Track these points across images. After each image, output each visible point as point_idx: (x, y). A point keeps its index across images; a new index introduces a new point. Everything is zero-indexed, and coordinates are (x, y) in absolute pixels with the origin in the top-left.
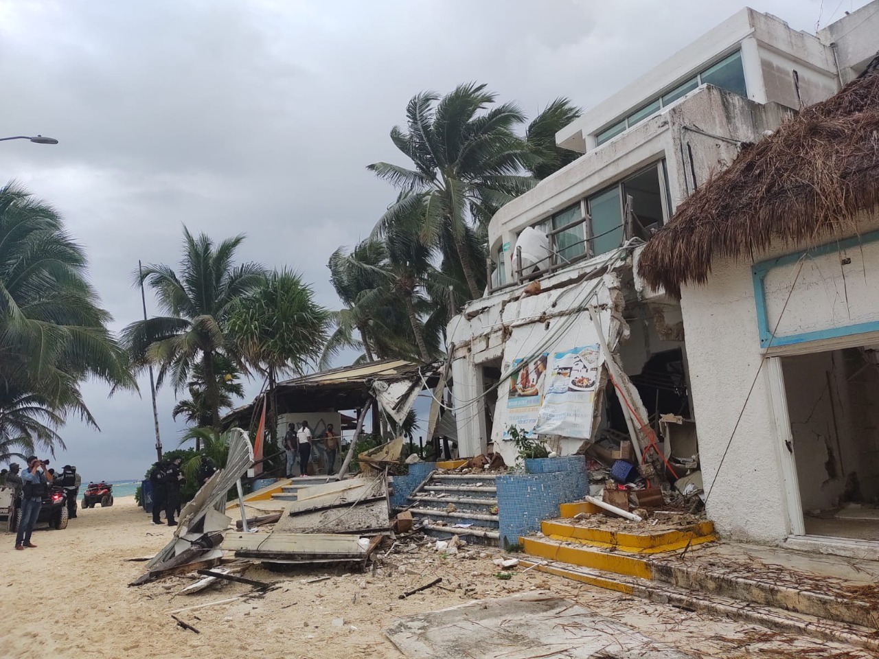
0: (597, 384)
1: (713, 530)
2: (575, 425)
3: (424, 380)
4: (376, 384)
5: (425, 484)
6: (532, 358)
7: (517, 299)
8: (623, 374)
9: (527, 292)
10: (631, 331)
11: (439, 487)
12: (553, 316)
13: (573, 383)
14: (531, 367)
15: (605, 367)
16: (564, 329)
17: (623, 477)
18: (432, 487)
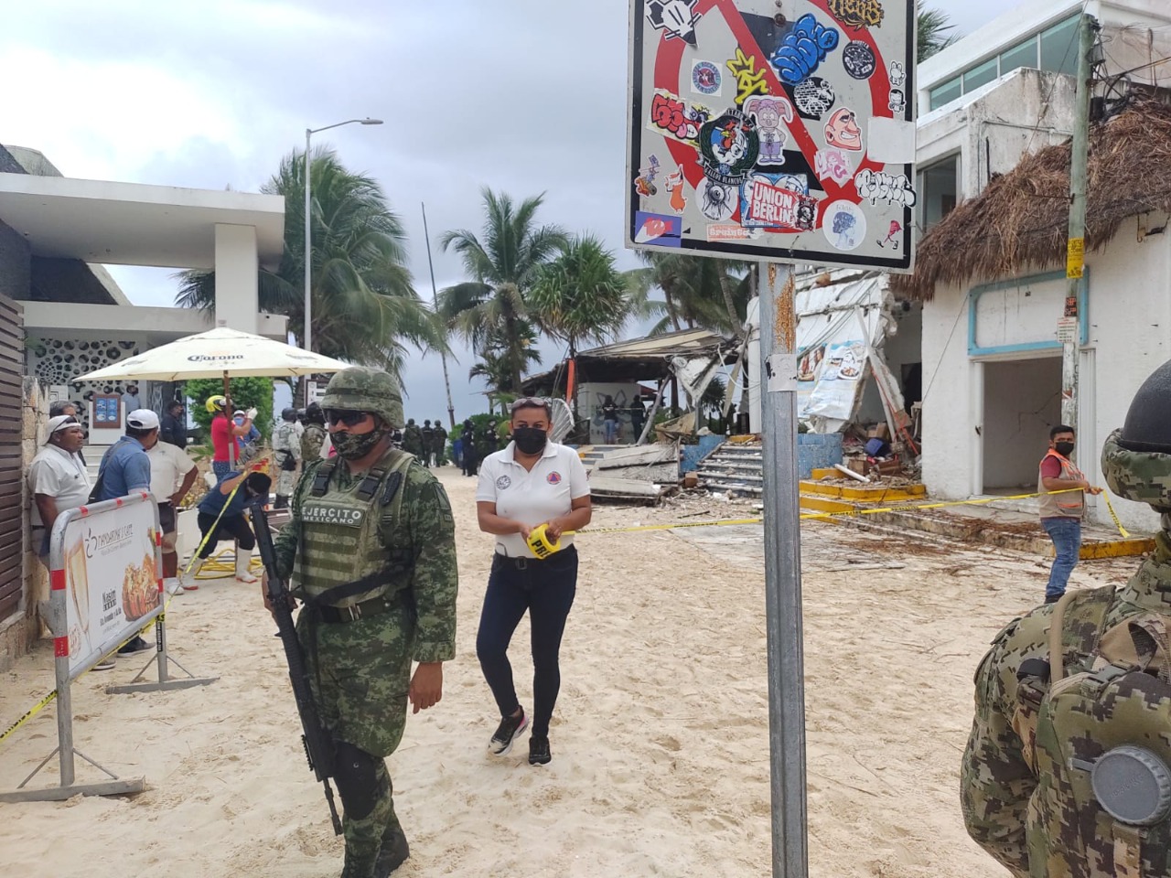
0: (861, 375)
1: (924, 491)
2: (838, 408)
3: (722, 358)
4: (676, 360)
5: (713, 454)
6: (814, 346)
7: (808, 288)
8: (884, 366)
9: (818, 283)
10: (898, 329)
11: (725, 456)
12: (836, 309)
13: (842, 372)
14: (812, 355)
15: (868, 359)
16: (842, 322)
17: (874, 452)
18: (719, 456)
